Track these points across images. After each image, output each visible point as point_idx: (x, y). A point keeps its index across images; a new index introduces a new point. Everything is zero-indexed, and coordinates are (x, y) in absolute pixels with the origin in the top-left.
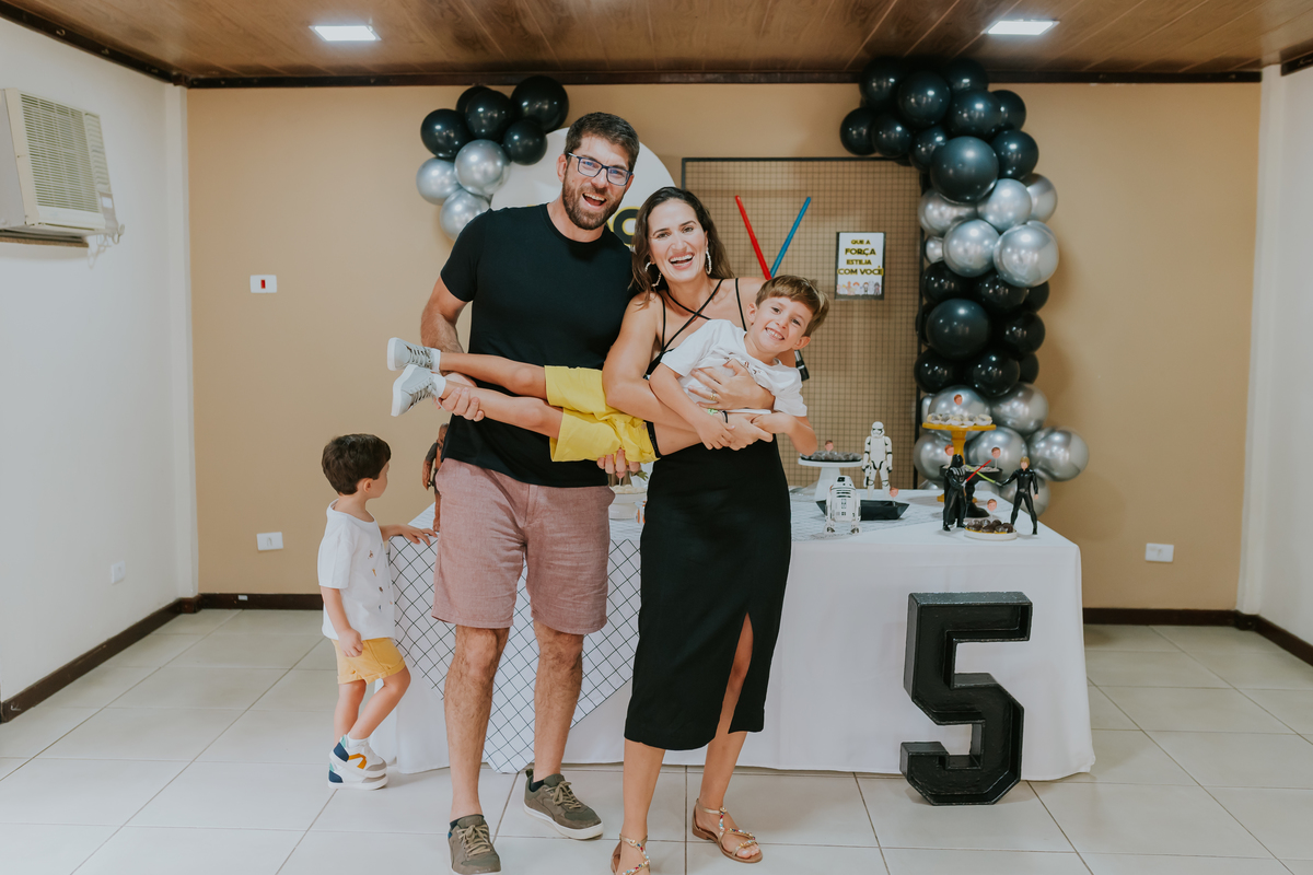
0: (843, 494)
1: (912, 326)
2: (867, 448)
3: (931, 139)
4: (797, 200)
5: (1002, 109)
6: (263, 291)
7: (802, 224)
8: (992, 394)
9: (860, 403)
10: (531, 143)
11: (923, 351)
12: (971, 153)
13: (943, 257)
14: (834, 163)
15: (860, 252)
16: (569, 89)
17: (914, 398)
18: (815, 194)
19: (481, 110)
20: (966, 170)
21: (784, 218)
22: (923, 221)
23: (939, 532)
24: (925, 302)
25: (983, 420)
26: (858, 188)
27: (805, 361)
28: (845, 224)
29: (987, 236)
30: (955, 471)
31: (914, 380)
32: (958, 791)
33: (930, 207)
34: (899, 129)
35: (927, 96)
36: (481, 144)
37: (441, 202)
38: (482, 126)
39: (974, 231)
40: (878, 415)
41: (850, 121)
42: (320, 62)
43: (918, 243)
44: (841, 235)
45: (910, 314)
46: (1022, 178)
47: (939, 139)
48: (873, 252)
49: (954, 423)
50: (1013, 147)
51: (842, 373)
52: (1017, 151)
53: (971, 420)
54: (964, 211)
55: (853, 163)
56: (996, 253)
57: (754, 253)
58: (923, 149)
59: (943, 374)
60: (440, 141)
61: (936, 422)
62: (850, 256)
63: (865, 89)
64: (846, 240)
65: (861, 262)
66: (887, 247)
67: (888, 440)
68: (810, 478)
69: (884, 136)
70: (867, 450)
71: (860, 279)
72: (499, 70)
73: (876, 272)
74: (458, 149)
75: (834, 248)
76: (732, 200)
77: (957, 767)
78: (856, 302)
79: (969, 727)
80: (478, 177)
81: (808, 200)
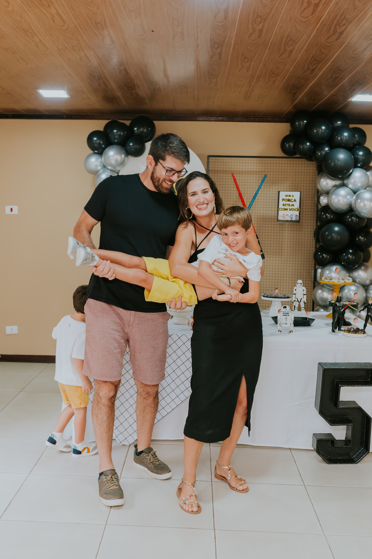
0: (286, 314)
1: (312, 235)
2: (294, 292)
3: (323, 149)
4: (260, 176)
5: (356, 136)
6: (12, 213)
7: (262, 187)
8: (350, 267)
9: (288, 270)
10: (138, 147)
11: (317, 247)
12: (342, 156)
13: (327, 204)
14: (278, 159)
15: (289, 200)
16: (156, 123)
17: (313, 268)
18: (269, 173)
19: (115, 131)
20: (339, 163)
21: (254, 184)
22: (319, 186)
23: (330, 333)
24: (319, 224)
25: (349, 280)
26: (289, 171)
27: (263, 250)
28: (282, 187)
29: (349, 194)
30: (338, 304)
31: (313, 260)
32: (339, 457)
33: (322, 180)
34: (308, 144)
35: (322, 129)
36: (115, 147)
37: (96, 173)
38: (116, 139)
39: (342, 192)
40: (299, 276)
41: (285, 141)
42: (41, 107)
43: (316, 197)
44: (280, 192)
45: (312, 230)
46: (364, 168)
47: (327, 149)
48: (295, 200)
49: (335, 281)
50: (361, 153)
51: (280, 256)
52: (363, 155)
53: (343, 280)
54: (338, 182)
55: (286, 159)
56: (353, 202)
57: (240, 200)
58: (319, 154)
59: (327, 258)
60: (96, 145)
61: (326, 280)
62: (284, 202)
63: (292, 125)
64: (283, 195)
65: (289, 205)
66: (302, 199)
67: (304, 288)
68: (267, 305)
69: (301, 147)
70: (294, 293)
71: (289, 213)
72: (124, 113)
73: (296, 210)
74: (104, 149)
75: (277, 198)
76: (230, 175)
77: (339, 445)
78: (287, 223)
79: (345, 427)
80: (113, 162)
81: (266, 176)
